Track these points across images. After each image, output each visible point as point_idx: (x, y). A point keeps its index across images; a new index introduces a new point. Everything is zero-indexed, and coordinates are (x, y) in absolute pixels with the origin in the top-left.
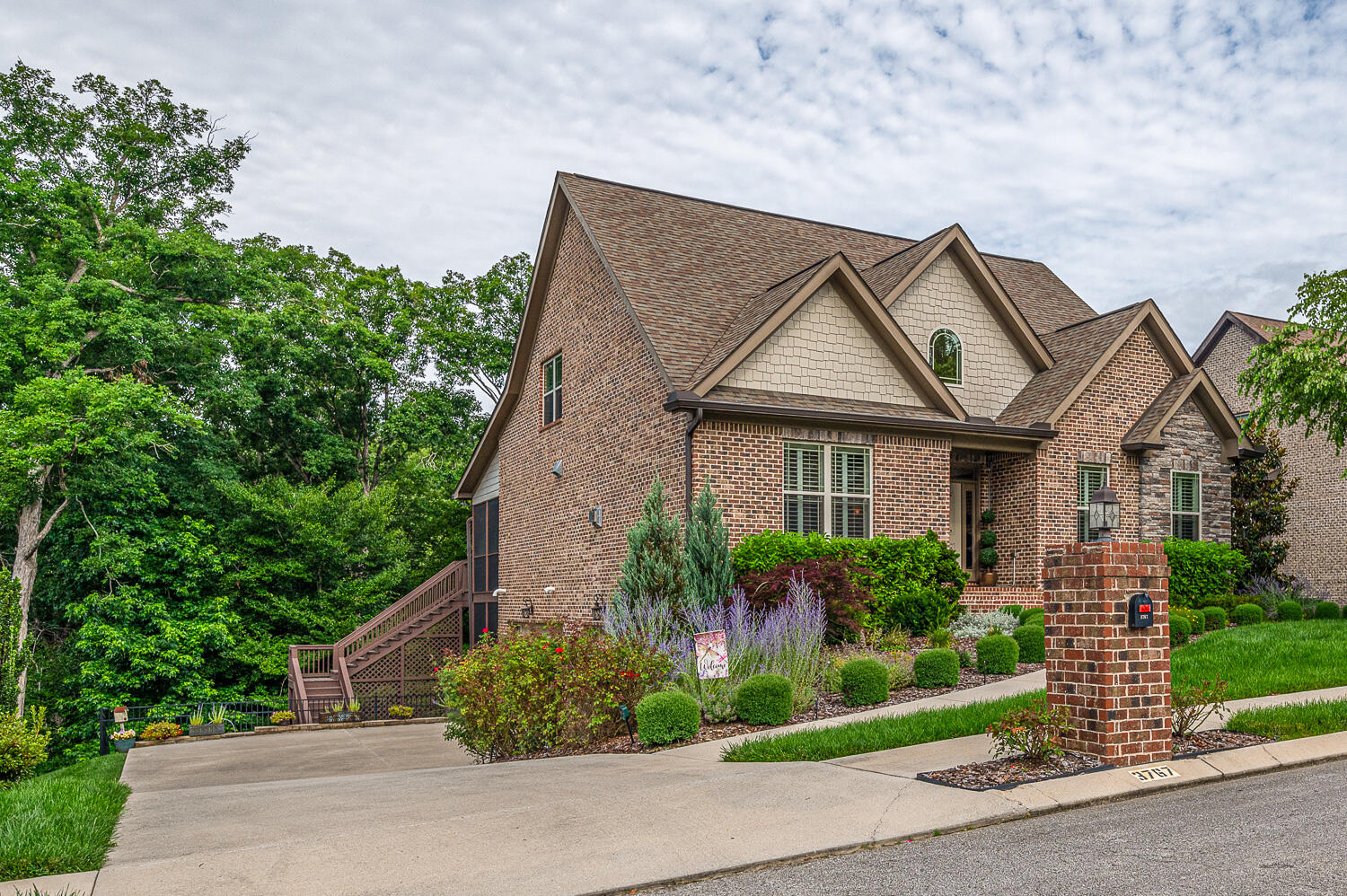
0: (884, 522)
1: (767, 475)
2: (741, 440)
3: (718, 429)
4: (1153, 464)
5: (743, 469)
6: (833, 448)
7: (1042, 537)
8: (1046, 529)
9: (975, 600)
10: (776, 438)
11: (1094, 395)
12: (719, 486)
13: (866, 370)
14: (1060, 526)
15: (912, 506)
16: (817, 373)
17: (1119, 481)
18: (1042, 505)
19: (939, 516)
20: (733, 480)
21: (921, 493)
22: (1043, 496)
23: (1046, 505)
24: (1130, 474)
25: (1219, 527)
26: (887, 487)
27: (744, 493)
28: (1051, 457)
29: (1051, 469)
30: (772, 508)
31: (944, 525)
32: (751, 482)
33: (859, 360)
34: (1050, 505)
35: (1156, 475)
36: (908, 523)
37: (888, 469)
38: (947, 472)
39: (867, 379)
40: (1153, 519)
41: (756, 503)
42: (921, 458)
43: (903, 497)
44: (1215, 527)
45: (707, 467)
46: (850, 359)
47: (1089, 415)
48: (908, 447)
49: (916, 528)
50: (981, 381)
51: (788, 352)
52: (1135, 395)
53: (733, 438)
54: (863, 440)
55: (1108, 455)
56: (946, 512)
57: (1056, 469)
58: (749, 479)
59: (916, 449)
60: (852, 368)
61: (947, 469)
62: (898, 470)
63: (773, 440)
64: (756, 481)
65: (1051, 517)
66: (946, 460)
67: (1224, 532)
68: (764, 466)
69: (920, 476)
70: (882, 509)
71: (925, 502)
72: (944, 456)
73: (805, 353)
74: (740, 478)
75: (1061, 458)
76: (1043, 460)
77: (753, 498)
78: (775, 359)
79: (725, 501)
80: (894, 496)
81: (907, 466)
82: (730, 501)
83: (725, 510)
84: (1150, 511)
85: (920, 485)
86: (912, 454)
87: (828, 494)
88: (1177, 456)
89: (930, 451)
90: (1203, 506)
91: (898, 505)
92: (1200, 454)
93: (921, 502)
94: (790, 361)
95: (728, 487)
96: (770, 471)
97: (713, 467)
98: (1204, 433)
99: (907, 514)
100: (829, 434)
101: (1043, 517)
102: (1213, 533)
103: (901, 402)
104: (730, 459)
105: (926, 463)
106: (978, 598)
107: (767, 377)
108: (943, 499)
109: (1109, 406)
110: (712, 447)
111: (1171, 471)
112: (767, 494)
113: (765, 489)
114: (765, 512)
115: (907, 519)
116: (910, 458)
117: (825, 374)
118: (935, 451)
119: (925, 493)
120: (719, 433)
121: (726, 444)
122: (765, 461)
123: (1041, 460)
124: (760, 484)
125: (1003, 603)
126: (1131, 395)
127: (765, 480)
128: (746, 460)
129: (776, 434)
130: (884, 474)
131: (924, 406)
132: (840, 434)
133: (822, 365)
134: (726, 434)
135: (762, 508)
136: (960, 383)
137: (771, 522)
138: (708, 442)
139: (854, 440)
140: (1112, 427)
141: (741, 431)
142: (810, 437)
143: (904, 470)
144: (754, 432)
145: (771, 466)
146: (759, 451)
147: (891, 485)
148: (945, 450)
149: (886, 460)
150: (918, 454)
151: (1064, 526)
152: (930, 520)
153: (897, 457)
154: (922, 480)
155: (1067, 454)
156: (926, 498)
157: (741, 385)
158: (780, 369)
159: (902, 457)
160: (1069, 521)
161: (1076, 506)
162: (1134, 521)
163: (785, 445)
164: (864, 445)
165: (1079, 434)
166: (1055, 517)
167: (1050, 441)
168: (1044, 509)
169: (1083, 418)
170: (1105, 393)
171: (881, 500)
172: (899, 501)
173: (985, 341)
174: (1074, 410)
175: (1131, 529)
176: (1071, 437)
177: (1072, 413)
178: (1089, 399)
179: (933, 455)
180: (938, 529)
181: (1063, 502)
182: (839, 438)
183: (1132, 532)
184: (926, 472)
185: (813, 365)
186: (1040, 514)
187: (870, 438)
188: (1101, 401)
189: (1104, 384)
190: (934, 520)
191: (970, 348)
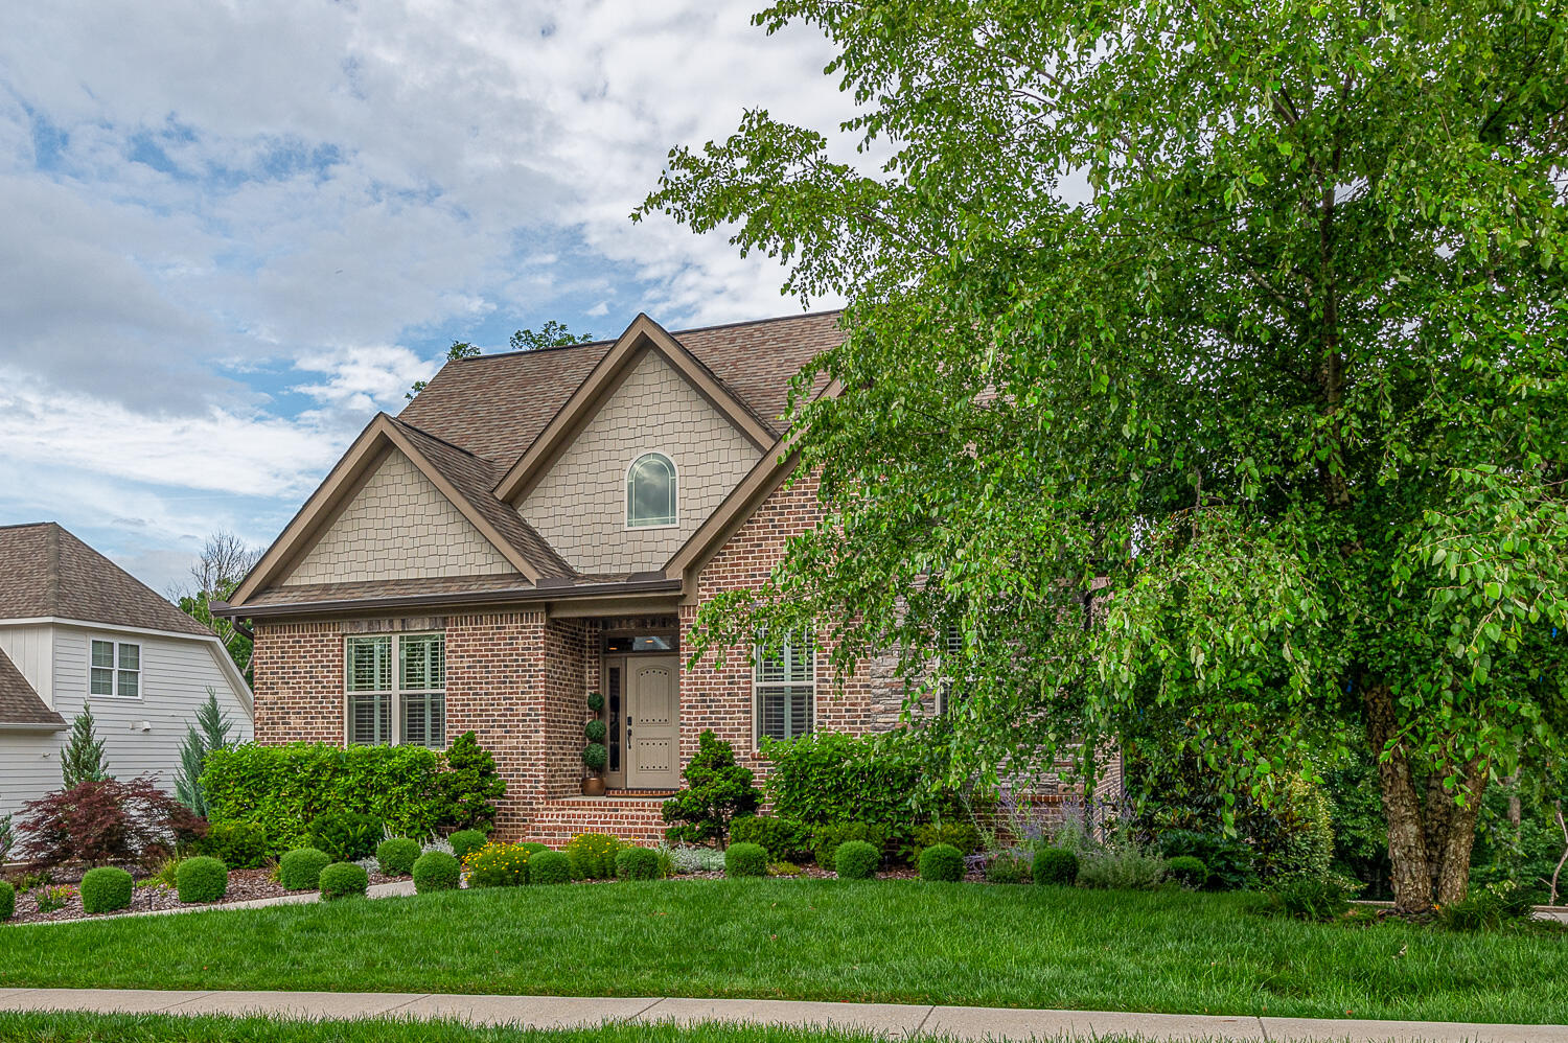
0: (457, 721)
1: (325, 677)
2: (299, 642)
3: (276, 632)
5: (301, 672)
6: (401, 638)
7: (689, 731)
8: (695, 719)
10: (334, 635)
11: (782, 514)
12: (277, 693)
13: (440, 540)
14: (719, 712)
15: (493, 699)
16: (384, 554)
18: (688, 684)
19: (530, 709)
20: (291, 685)
21: (505, 682)
23: (696, 684)
27: (302, 698)
30: (331, 712)
31: (538, 721)
32: (309, 686)
34: (702, 684)
36: (488, 721)
37: (462, 657)
38: (540, 652)
39: (443, 550)
41: (313, 708)
42: (505, 638)
43: (481, 688)
45: (266, 673)
46: (422, 530)
47: (773, 545)
48: (487, 626)
49: (499, 726)
51: (353, 536)
53: (291, 640)
54: (431, 624)
56: (540, 703)
58: (307, 683)
59: (498, 628)
60: (424, 541)
61: (541, 648)
62: (475, 657)
63: (331, 636)
64: (314, 684)
65: (705, 701)
66: (539, 637)
68: (322, 667)
69: (503, 661)
70: (455, 705)
71: (510, 693)
72: (537, 632)
73: (372, 534)
74: (298, 683)
76: (689, 621)
77: (311, 703)
78: (339, 548)
80: (470, 689)
81: (486, 650)
82: (288, 708)
83: (283, 718)
84: (888, 680)
85: (504, 672)
86: (494, 634)
87: (396, 692)
89: (517, 627)
93: (506, 693)
94: (355, 546)
95: (285, 692)
96: (329, 672)
97: (272, 673)
100: (391, 622)
101: (691, 701)
103: (485, 571)
104: (288, 662)
105: (512, 644)
107: (330, 568)
108: (535, 687)
109: (812, 524)
110: (271, 652)
112: (325, 697)
113: (323, 692)
114: (323, 718)
116: (490, 639)
117: (394, 554)
118: (524, 627)
119: (511, 682)
120: (278, 637)
121: (284, 647)
122: (323, 661)
123: (686, 621)
124: (318, 687)
127: (323, 682)
128: (304, 662)
129: (334, 630)
130: (457, 662)
132: (403, 621)
133: (389, 544)
134: (284, 637)
135: (320, 712)
136: (674, 522)
137: (329, 729)
138: (267, 648)
139: (419, 626)
141: (299, 631)
142: (371, 629)
143: (483, 656)
144: (312, 631)
145: (329, 666)
146: (317, 651)
147: (466, 676)
148: (540, 623)
149: (460, 646)
150: (500, 633)
151: (726, 712)
152: (517, 715)
153: (474, 640)
154: (506, 666)
156: (512, 688)
158: (344, 557)
159: (480, 640)
160: (736, 706)
161: (750, 682)
162: (863, 698)
163: (350, 640)
164: (433, 630)
165: (754, 576)
166: (711, 701)
167: (701, 593)
168: (691, 690)
169: (761, 551)
170: (804, 506)
171: (454, 695)
172: (477, 694)
173: (713, 456)
174: (745, 540)
175: (856, 711)
176: (739, 583)
177: (740, 547)
178: (772, 520)
179: (520, 633)
180: (529, 726)
181: (724, 677)
182: (403, 627)
183: (859, 716)
184: (511, 655)
185: (380, 545)
186: (685, 698)
187: (439, 621)
188: (796, 519)
189: (800, 494)
190: (523, 715)
191: (690, 471)
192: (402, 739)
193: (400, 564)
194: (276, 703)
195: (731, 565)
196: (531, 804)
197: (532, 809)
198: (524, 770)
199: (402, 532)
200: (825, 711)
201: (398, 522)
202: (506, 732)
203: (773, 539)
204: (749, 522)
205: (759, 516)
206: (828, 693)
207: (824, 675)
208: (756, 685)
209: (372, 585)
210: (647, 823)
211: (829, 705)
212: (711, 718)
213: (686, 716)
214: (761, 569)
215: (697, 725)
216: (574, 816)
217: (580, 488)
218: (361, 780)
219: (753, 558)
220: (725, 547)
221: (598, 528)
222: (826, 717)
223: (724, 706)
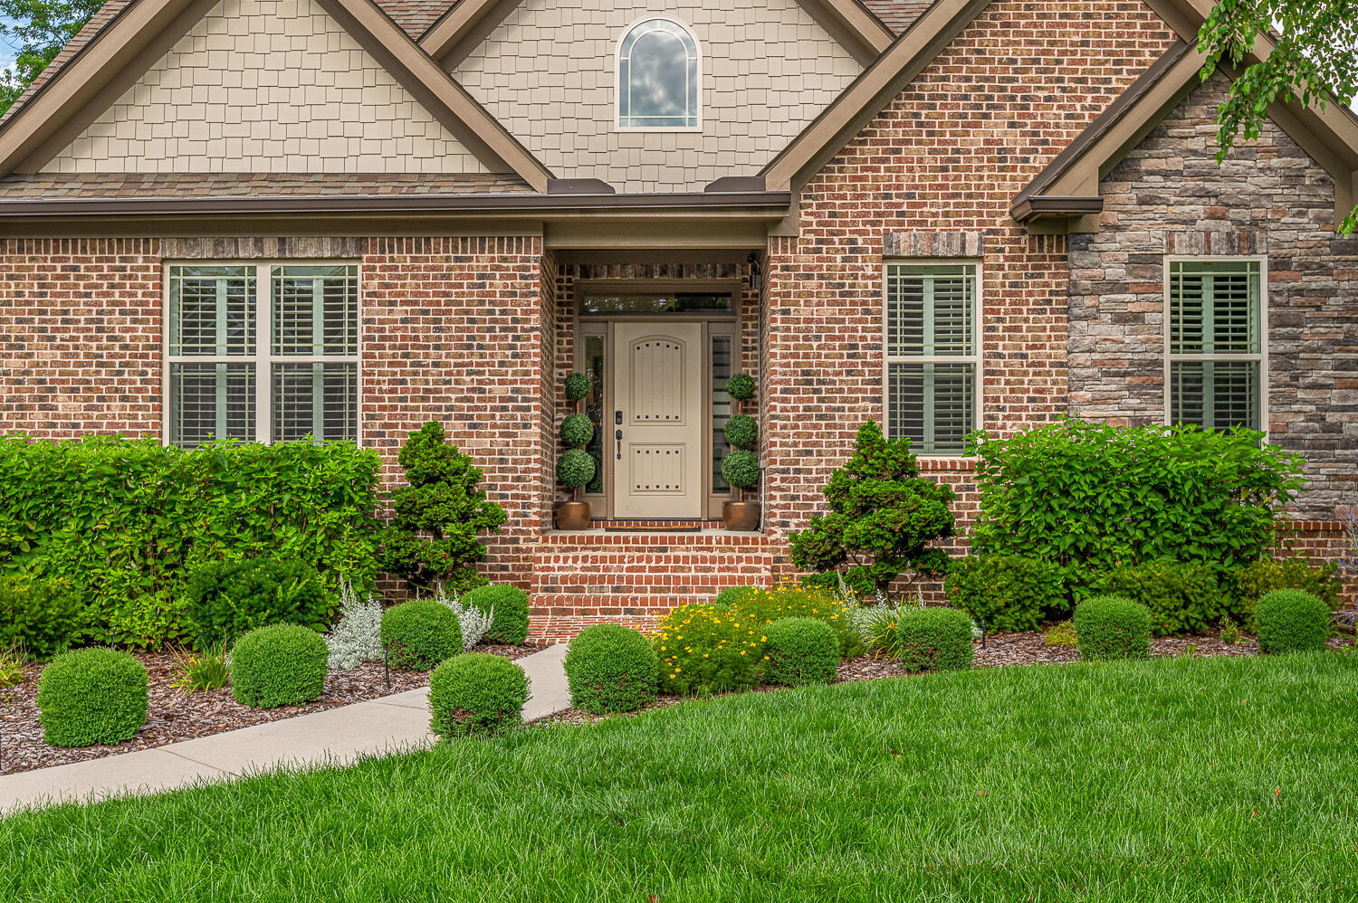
0: (382, 408)
1: (127, 330)
2: (75, 269)
3: (30, 250)
4: (1104, 247)
5: (79, 321)
6: (277, 271)
7: (784, 427)
8: (794, 409)
9: (579, 564)
10: (146, 260)
11: (933, 107)
12: (30, 355)
13: (350, 113)
14: (833, 400)
15: (449, 374)
16: (243, 130)
17: (1006, 294)
18: (783, 357)
19: (515, 391)
20: (58, 342)
21: (470, 347)
22: (785, 339)
23: (795, 356)
24: (1041, 276)
25: (1329, 387)
26: (390, 338)
27: (80, 365)
28: (807, 251)
29: (809, 277)
30: (138, 390)
31: (528, 409)
32: (94, 344)
33: (334, 95)
34: (806, 356)
35: (1116, 272)
36: (439, 409)
37: (392, 303)
38: (533, 299)
39: (354, 130)
40: (1107, 374)
41: (103, 382)
42: (470, 277)
43: (427, 356)
44: (1315, 386)
45: (8, 322)
46: (315, 95)
47: (918, 152)
48: (439, 256)
50: (744, 114)
51: (181, 96)
52: (1057, 93)
53: (59, 266)
54: (332, 249)
55: (972, 236)
56: (532, 382)
57: (821, 277)
58: (91, 339)
59: (457, 259)
60: (318, 113)
61: (534, 294)
62: (415, 303)
63: (140, 262)
64: (105, 342)
65: (810, 382)
66: (532, 277)
67: (1345, 398)
68: (121, 312)
69: (467, 312)
70: (379, 382)
71: (478, 364)
72: (527, 269)
73: (218, 95)
74: (72, 339)
75: (837, 251)
76: (786, 260)
77: (98, 373)
78: (154, 114)
79: (42, 382)
80: (406, 356)
81: (435, 294)
82: (52, 381)
83: (41, 399)
84: (1096, 356)
85: (469, 329)
86: (450, 269)
87: (263, 358)
88: (1184, 222)
89: (493, 259)
90: (1272, 337)
91: (416, 373)
92: (1259, 213)
93: (471, 364)
94: (184, 113)
95: (48, 354)
96: (135, 321)
97: (19, 321)
98: (1275, 162)
99: (436, 391)
100: (258, 242)
102: (1305, 402)
103: (432, 167)
104: (53, 304)
106: (585, 559)
107: (136, 148)
108: (523, 355)
109: (978, 125)
110: (17, 286)
111: (1167, 260)
112: (127, 364)
113: (123, 356)
114: (124, 399)
115: (436, 399)
116: (443, 277)
117: (261, 130)
118: (505, 260)
119: (480, 347)
120: (32, 259)
121: (45, 277)
122: (123, 304)
123: (780, 259)
124: (112, 347)
125: (652, 569)
126: (1041, 94)
127: (123, 339)
128: (86, 304)
129: (147, 251)
130: (382, 313)
131: (484, 170)
132: (282, 241)
133: (254, 114)
134: (45, 260)
135: (117, 390)
136: (693, 122)
137: (135, 417)
138: (10, 277)
139: (315, 252)
140: (986, 173)
141: (74, 251)
142: (216, 252)
143: (430, 303)
144: (102, 251)
145: (136, 312)
146: (112, 286)
147: (399, 334)
148: (529, 258)
149: (387, 286)
150: (461, 268)
151: (844, 400)
152: (491, 399)
153: (414, 277)
154: (472, 321)
155: (853, 241)
156: (481, 356)
157: (84, 167)
158: (165, 130)
159: (425, 277)
160: (860, 391)
161: (880, 356)
162: (1054, 383)
163: (174, 271)
164: (338, 258)
165: (888, 196)
166: (819, 382)
167: (804, 218)
168: (788, 365)
169: (899, 160)
170: (966, 97)
171: (376, 365)
172: (419, 364)
173: (754, 32)
174: (875, 143)
175: (1044, 400)
176: (864, 205)
177: (868, 151)
178: (916, 115)
179: (498, 268)
180: (513, 417)
181: (841, 347)
182: (282, 250)
183: (1048, 408)
184: (481, 303)
185: (233, 115)
186: (779, 377)
187: (350, 245)
188: (953, 116)
189: (960, 79)
190: (502, 399)
191: (718, 50)
192: (276, 435)
193: (277, 149)
194: (27, 373)
195: (854, 178)
196: (516, 541)
197: (518, 550)
198: (503, 488)
199: (276, 94)
200: (997, 399)
201: (270, 78)
202: (471, 426)
203: (919, 142)
204: (882, 115)
205: (897, 107)
206: (1002, 373)
207: (996, 347)
208: (887, 359)
209: (222, 179)
210: (729, 569)
211: (1003, 391)
212: (819, 409)
213: (779, 405)
214: (899, 187)
215: (798, 418)
216: (603, 559)
217: (541, 63)
218: (263, 500)
219: (887, 170)
220: (844, 151)
221: (570, 125)
222: (999, 409)
223: (841, 391)
